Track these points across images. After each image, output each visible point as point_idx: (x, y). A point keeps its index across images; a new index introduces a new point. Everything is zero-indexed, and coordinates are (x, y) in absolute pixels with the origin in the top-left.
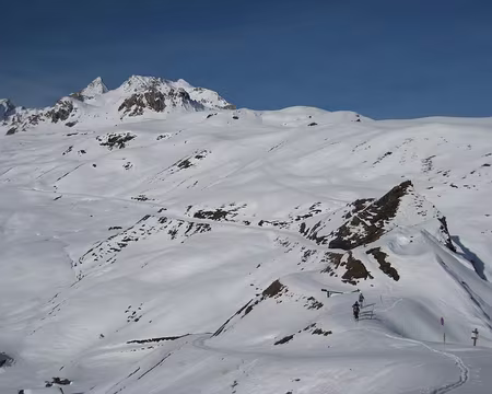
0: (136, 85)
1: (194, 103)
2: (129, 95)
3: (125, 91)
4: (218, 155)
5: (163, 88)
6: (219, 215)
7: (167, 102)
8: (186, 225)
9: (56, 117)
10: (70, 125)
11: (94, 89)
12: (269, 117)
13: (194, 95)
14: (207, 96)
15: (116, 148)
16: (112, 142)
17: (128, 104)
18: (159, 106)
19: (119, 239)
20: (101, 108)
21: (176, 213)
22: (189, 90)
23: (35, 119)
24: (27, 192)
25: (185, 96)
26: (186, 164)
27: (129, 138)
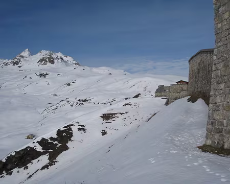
0: (44, 54)
1: (65, 62)
2: (41, 57)
3: (39, 56)
4: (79, 82)
5: (54, 56)
6: (85, 101)
7: (55, 61)
8: (75, 104)
9: (15, 64)
10: (20, 67)
11: (26, 53)
13: (65, 59)
14: (69, 59)
15: (42, 77)
16: (41, 75)
17: (41, 61)
18: (52, 62)
19: (55, 107)
20: (31, 62)
21: (72, 100)
22: (63, 56)
23: (6, 64)
24: (13, 91)
25: (62, 59)
26: (69, 84)
27: (47, 74)
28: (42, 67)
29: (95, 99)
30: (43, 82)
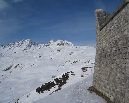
0: (59, 41)
1: (68, 44)
2: (58, 43)
3: (57, 42)
4: (75, 53)
5: (64, 42)
6: (77, 61)
7: (64, 44)
8: (73, 63)
10: (49, 47)
11: (52, 41)
12: (81, 47)
13: (68, 43)
14: (70, 43)
15: (59, 51)
16: (58, 50)
17: (58, 44)
18: (63, 45)
19: (64, 64)
20: (54, 45)
21: (71, 61)
22: (67, 42)
23: (44, 46)
24: (47, 57)
25: (67, 43)
26: (70, 54)
27: (60, 50)
28: (58, 47)
29: (81, 61)
30: (59, 53)
